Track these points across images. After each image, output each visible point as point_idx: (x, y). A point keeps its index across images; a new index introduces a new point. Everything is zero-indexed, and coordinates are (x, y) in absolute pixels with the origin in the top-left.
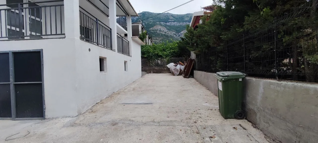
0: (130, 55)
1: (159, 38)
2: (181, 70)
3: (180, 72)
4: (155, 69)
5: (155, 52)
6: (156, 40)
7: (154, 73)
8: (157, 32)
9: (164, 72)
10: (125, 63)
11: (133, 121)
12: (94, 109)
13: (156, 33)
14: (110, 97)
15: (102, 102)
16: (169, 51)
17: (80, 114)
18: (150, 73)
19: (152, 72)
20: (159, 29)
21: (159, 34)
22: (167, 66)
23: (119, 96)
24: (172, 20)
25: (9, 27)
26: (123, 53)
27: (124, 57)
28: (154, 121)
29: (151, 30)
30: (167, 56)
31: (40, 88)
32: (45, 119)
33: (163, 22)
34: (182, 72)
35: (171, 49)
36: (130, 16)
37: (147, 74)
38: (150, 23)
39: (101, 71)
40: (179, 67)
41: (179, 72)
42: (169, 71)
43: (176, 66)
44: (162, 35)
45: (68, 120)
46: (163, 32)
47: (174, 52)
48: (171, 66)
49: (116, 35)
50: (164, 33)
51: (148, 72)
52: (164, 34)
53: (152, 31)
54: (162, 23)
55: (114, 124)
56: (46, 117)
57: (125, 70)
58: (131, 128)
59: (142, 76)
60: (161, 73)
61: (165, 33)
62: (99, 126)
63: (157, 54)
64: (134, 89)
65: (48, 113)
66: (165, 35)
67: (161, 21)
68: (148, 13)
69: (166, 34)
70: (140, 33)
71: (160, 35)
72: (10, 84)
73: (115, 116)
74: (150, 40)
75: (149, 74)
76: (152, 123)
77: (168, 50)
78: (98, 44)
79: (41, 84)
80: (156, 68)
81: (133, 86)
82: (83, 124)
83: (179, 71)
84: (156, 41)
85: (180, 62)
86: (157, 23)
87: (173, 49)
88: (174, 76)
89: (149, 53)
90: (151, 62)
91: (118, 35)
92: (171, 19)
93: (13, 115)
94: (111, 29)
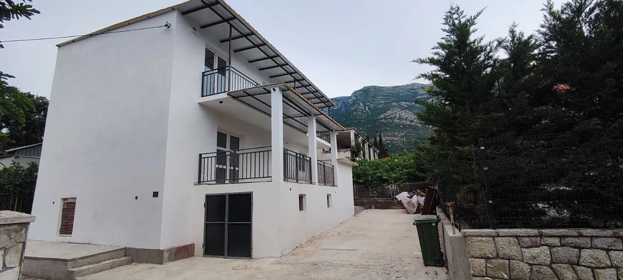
0: (335, 184)
1: (399, 132)
2: (419, 204)
3: (418, 207)
4: (378, 202)
5: (376, 173)
6: (394, 136)
7: (377, 208)
8: (395, 121)
9: (394, 207)
10: (328, 197)
11: (332, 263)
12: (294, 252)
13: (393, 122)
14: (311, 241)
15: (301, 246)
16: (401, 172)
17: (283, 256)
18: (370, 208)
19: (373, 207)
20: (398, 115)
21: (398, 125)
22: (397, 197)
23: (320, 240)
24: (423, 96)
25: (217, 166)
26: (325, 185)
27: (328, 189)
28: (352, 264)
29: (381, 119)
30: (396, 180)
31: (248, 228)
32: (252, 258)
33: (404, 101)
34: (421, 208)
35: (404, 167)
36: (334, 131)
37: (365, 211)
38: (380, 106)
39: (300, 210)
40: (415, 199)
41: (416, 208)
42: (400, 205)
43: (411, 197)
44: (404, 126)
45: (272, 260)
46: (407, 120)
47: (409, 173)
48: (403, 196)
49: (316, 162)
50: (408, 123)
51: (366, 207)
52: (409, 125)
53: (383, 120)
54: (403, 103)
55: (315, 264)
57: (328, 206)
58: (329, 267)
59: (355, 213)
60: (388, 208)
61: (411, 121)
62: (301, 265)
63: (381, 177)
64: (339, 234)
65: (255, 253)
66: (411, 125)
67: (402, 101)
68: (375, 87)
69: (413, 124)
70: (353, 144)
71: (401, 126)
72: (224, 224)
73: (314, 259)
74: (371, 150)
75: (368, 210)
76: (349, 266)
77: (399, 170)
78: (297, 181)
79: (249, 224)
80: (380, 200)
81: (339, 230)
82: (288, 263)
83: (416, 206)
84: (394, 138)
85: (418, 191)
86: (393, 104)
87: (407, 169)
88: (408, 215)
89: (367, 175)
90: (371, 190)
91: (320, 162)
92: (421, 95)
93: (226, 254)
94: (310, 158)
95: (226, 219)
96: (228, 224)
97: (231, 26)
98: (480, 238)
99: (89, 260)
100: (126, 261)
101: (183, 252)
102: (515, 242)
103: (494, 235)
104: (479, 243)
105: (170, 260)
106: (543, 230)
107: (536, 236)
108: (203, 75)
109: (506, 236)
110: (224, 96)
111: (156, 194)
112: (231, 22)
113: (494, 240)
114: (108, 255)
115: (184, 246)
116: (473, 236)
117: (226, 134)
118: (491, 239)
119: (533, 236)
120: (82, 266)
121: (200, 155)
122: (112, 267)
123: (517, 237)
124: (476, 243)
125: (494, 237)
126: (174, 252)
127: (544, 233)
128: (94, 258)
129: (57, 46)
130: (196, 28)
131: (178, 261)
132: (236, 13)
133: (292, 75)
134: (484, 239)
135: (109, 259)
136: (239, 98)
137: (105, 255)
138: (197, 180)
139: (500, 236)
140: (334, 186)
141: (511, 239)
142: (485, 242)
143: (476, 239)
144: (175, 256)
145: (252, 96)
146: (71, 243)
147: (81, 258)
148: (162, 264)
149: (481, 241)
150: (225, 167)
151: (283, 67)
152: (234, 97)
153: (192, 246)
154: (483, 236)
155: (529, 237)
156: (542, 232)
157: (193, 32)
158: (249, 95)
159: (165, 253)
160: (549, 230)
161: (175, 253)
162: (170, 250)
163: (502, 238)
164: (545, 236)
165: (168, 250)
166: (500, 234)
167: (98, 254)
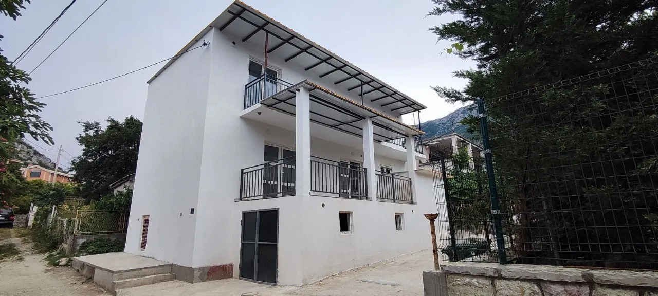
0: (414, 202)
10: (397, 216)
14: (358, 270)
17: (305, 284)
23: (371, 269)
26: (393, 201)
27: (398, 207)
31: (275, 248)
32: (276, 285)
45: (292, 288)
56: (278, 284)
57: (398, 228)
64: (404, 263)
70: (456, 151)
72: (255, 243)
79: (276, 245)
93: (255, 277)
94: (365, 169)
95: (257, 239)
96: (259, 244)
97: (267, 32)
98: (468, 280)
99: (135, 273)
100: (169, 277)
101: (218, 272)
102: (534, 292)
103: (492, 274)
104: (466, 288)
105: (202, 279)
106: (594, 272)
107: (579, 284)
108: (246, 89)
109: (515, 279)
110: (258, 105)
111: (192, 211)
112: (265, 28)
113: (494, 285)
114: (155, 270)
115: (220, 266)
116: (455, 274)
117: (278, 148)
118: (487, 282)
119: (572, 283)
120: (127, 278)
121: (242, 170)
122: (154, 282)
123: (538, 282)
124: (461, 289)
125: (492, 279)
126: (206, 271)
127: (597, 279)
128: (139, 271)
129: (147, 83)
130: (235, 41)
131: (210, 282)
132: (268, 18)
133: (357, 77)
134: (474, 280)
135: (155, 274)
136: (274, 106)
137: (151, 269)
138: (238, 197)
139: (505, 278)
140: (412, 203)
141: (526, 285)
142: (476, 286)
143: (460, 280)
144: (208, 275)
145: (284, 101)
146: (144, 257)
147: (126, 271)
148: (192, 283)
149: (470, 284)
150: (275, 183)
151: (343, 69)
152: (269, 106)
153: (230, 267)
154: (474, 276)
155: (563, 283)
156: (592, 275)
157: (234, 47)
158: (281, 101)
159: (195, 272)
160: (610, 272)
161: (208, 273)
162: (202, 269)
163: (508, 282)
164: (602, 285)
165: (200, 269)
166: (504, 275)
167: (144, 268)
